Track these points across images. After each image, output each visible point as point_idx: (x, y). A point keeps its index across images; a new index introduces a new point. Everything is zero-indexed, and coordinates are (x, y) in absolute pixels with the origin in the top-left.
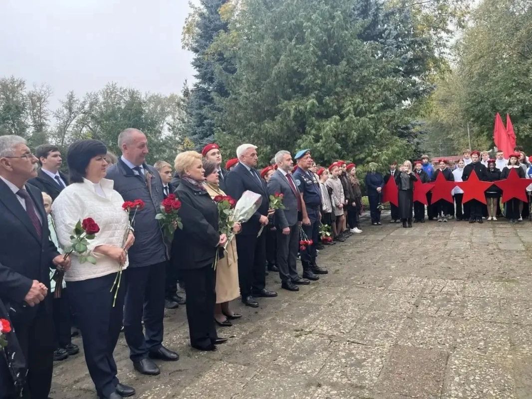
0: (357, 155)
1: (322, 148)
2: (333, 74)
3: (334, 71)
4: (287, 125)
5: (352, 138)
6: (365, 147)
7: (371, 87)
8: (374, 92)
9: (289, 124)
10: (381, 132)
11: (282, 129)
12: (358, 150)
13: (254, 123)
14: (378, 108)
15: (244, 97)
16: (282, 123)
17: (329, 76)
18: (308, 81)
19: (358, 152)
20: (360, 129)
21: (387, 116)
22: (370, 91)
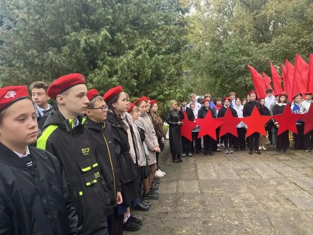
0: (149, 93)
1: (118, 83)
2: (123, 12)
3: (125, 9)
4: (76, 57)
5: (146, 76)
6: (156, 86)
7: (157, 32)
8: (160, 36)
9: (79, 55)
10: (171, 72)
11: (71, 62)
12: (150, 89)
13: (35, 52)
14: (166, 50)
15: (22, 19)
16: (70, 55)
17: (119, 14)
18: (99, 14)
19: (149, 91)
20: (153, 67)
21: (173, 59)
22: (156, 34)
